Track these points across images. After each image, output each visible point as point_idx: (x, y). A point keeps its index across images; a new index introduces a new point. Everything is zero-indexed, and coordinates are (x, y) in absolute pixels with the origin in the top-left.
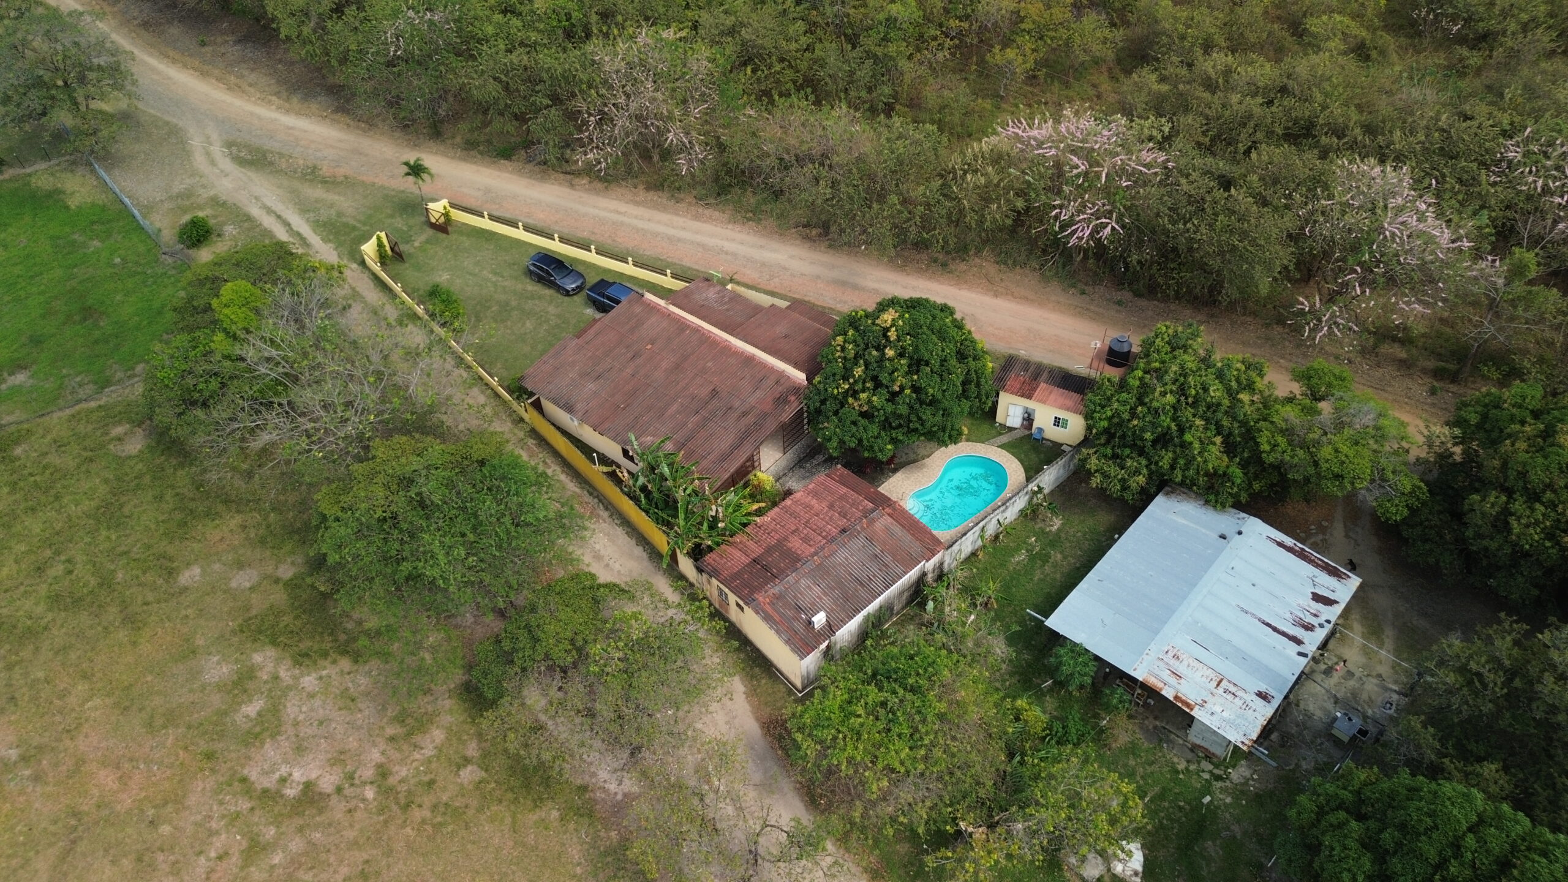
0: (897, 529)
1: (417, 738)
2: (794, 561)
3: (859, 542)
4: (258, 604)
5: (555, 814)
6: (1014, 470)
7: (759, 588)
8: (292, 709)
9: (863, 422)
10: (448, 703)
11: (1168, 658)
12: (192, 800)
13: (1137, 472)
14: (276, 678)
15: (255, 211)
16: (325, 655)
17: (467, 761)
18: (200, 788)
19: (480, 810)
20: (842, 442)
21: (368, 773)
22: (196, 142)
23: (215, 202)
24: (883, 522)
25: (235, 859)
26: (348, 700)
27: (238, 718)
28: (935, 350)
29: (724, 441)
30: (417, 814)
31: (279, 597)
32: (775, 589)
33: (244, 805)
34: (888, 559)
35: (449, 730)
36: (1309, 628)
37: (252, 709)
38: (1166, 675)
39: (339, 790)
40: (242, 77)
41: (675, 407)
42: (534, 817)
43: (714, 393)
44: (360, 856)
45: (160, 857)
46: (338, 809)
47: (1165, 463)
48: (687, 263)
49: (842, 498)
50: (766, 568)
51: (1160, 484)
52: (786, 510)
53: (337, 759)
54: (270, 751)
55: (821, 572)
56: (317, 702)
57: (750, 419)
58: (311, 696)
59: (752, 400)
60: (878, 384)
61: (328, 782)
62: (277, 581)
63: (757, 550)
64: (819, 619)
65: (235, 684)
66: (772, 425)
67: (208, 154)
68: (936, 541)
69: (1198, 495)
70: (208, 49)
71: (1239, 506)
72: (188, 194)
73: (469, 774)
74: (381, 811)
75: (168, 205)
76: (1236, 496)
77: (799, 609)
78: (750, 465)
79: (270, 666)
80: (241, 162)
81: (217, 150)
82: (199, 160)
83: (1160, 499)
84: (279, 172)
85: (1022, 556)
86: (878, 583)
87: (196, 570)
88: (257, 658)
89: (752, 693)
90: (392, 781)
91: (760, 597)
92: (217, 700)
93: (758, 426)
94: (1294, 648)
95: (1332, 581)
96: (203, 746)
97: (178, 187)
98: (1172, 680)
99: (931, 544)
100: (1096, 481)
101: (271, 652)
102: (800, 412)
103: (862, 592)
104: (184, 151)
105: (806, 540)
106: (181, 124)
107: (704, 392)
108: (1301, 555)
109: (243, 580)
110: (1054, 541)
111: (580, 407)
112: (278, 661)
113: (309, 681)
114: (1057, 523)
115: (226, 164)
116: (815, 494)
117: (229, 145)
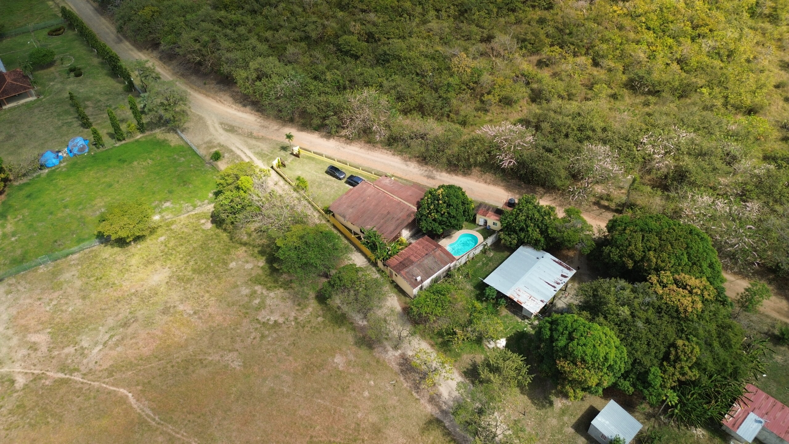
0: (442, 254)
1: (305, 310)
2: (412, 262)
3: (431, 258)
4: (254, 273)
5: (345, 329)
6: (480, 238)
7: (402, 270)
8: (268, 302)
9: (433, 222)
10: (312, 301)
11: (517, 291)
12: (244, 324)
13: (514, 239)
14: (262, 293)
15: (234, 149)
16: (275, 287)
17: (319, 316)
18: (245, 322)
19: (324, 328)
20: (427, 229)
21: (292, 318)
22: (209, 122)
23: (219, 145)
24: (438, 252)
25: (258, 339)
26: (283, 299)
27: (253, 304)
28: (454, 201)
29: (392, 228)
30: (306, 329)
31: (260, 272)
32: (406, 270)
33: (259, 326)
34: (439, 263)
35: (313, 308)
36: (558, 284)
37: (257, 301)
38: (516, 295)
39: (284, 323)
40: (221, 97)
41: (376, 217)
42: (340, 330)
43: (388, 213)
44: (292, 339)
45: (237, 338)
46: (284, 327)
47: (522, 237)
48: (379, 169)
49: (427, 245)
50: (404, 264)
51: (521, 243)
52: (410, 248)
53: (283, 315)
54: (263, 312)
55: (419, 266)
56: (275, 300)
57: (399, 221)
58: (273, 298)
59: (400, 215)
60: (437, 212)
61: (281, 320)
62: (259, 267)
63: (401, 260)
64: (419, 278)
65: (251, 295)
66: (406, 223)
67: (214, 127)
68: (454, 258)
69: (532, 246)
70: (207, 86)
71: (543, 250)
72: (210, 142)
73: (320, 319)
74: (297, 328)
75: (204, 146)
76: (543, 247)
77: (413, 276)
78: (400, 234)
79: (260, 290)
80: (226, 130)
81: (217, 126)
82: (212, 129)
83: (521, 247)
84: (240, 134)
85: (480, 264)
86: (436, 269)
87: (234, 263)
88: (256, 288)
89: (399, 300)
90: (299, 320)
91: (402, 272)
92: (246, 299)
93: (401, 223)
94: (554, 289)
95: (568, 271)
96: (244, 311)
97: (206, 139)
98: (517, 296)
99: (452, 259)
100: (503, 241)
101: (260, 287)
102: (415, 220)
103: (431, 272)
104: (205, 126)
105: (415, 257)
106: (203, 115)
107: (386, 212)
108: (560, 264)
109: (249, 266)
110: (490, 260)
111: (347, 216)
112: (262, 289)
113: (272, 294)
114: (492, 254)
115: (221, 131)
116: (419, 244)
117: (221, 124)
